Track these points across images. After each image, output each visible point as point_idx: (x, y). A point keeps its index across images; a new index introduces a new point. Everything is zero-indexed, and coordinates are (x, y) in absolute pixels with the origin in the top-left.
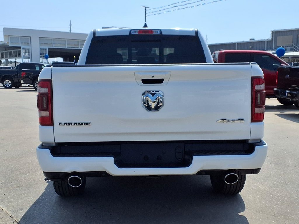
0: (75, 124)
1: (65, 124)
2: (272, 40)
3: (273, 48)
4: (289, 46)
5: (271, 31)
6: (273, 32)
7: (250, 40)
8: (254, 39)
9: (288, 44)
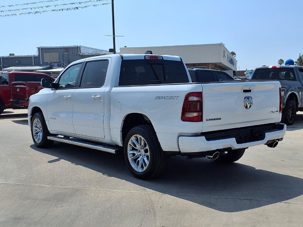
0: (214, 119)
1: (210, 120)
2: (39, 56)
3: (41, 64)
4: (56, 63)
5: (37, 48)
6: (39, 48)
7: (10, 55)
8: (13, 55)
9: (55, 61)
